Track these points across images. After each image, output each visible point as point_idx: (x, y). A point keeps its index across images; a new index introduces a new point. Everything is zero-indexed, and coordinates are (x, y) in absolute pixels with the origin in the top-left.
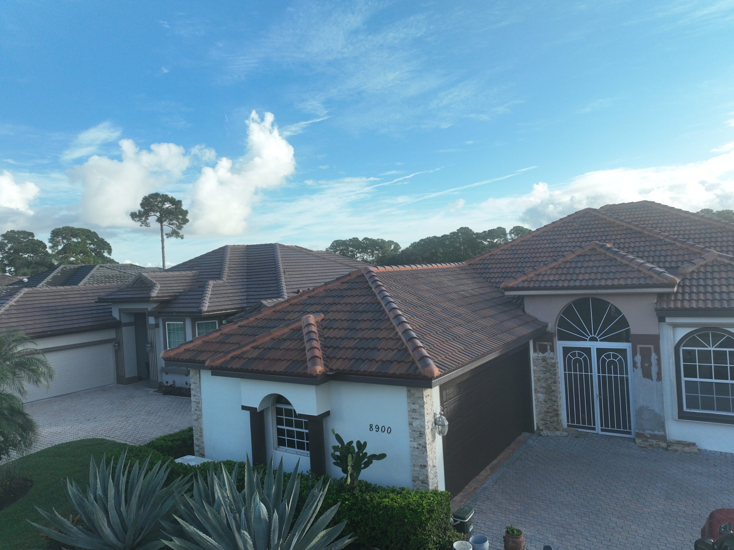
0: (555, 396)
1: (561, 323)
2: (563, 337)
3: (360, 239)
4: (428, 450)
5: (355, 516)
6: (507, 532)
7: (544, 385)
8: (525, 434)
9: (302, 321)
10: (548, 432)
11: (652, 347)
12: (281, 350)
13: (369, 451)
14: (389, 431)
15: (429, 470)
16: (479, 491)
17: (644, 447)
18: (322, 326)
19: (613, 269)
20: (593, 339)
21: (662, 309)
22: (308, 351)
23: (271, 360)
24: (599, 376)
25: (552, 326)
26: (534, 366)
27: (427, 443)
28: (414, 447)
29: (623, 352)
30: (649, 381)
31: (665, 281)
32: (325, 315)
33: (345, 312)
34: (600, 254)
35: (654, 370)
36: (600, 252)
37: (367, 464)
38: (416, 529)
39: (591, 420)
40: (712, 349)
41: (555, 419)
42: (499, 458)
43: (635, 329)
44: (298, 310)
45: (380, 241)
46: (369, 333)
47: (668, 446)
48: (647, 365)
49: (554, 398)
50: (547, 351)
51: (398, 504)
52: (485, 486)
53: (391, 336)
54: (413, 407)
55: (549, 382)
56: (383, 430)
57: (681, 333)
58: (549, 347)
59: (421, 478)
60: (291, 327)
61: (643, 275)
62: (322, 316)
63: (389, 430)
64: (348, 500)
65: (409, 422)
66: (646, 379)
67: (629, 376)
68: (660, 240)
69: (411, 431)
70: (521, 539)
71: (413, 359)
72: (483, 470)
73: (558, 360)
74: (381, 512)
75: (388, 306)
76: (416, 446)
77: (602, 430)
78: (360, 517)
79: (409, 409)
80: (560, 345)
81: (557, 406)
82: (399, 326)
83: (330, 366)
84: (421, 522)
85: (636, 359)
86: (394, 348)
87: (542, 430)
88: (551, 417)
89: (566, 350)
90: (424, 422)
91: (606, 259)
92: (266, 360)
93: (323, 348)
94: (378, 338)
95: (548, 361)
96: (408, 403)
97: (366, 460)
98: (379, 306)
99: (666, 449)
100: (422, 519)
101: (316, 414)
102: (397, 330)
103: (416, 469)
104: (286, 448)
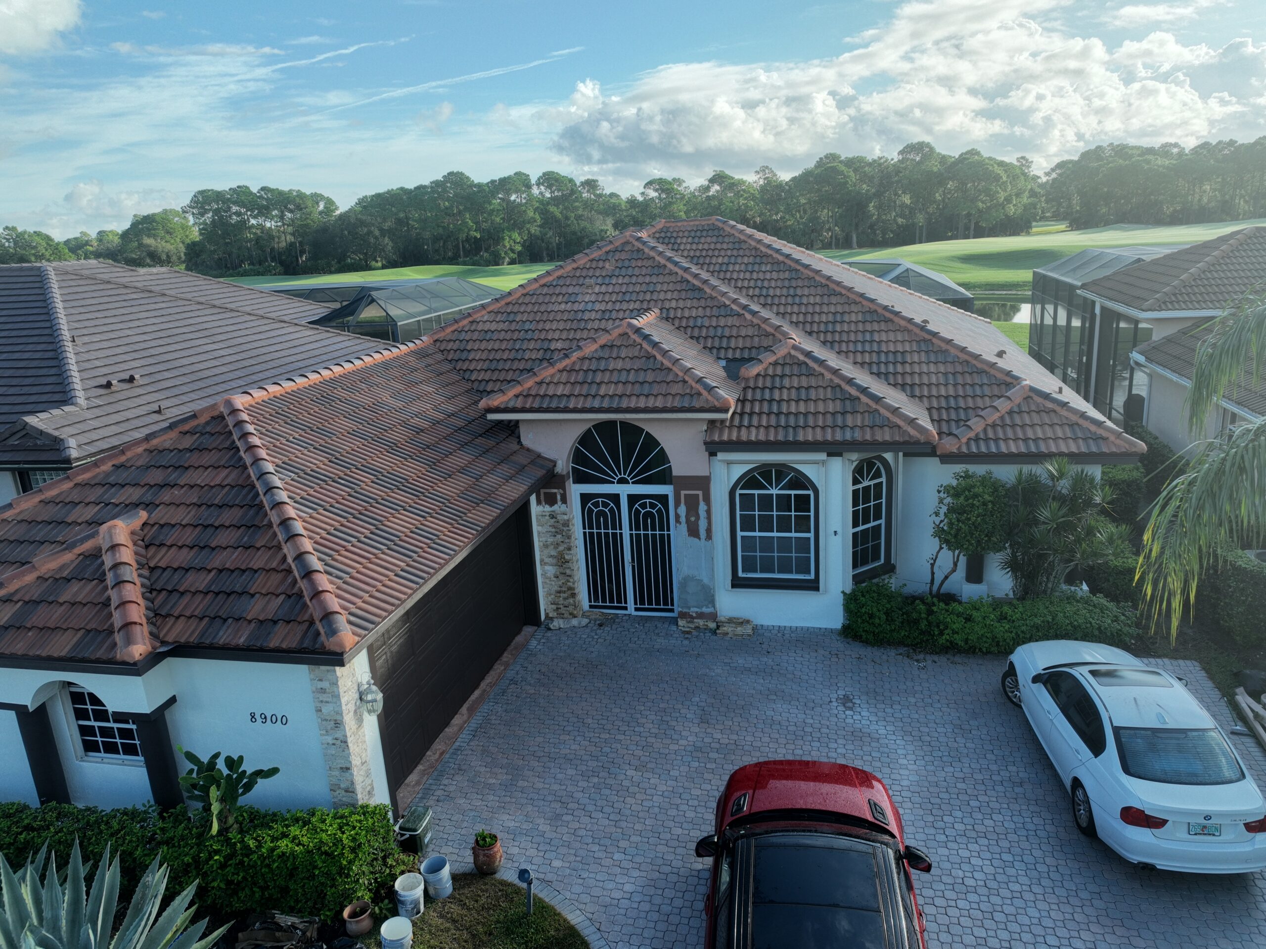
0: (569, 568)
1: (578, 457)
2: (581, 478)
3: (254, 189)
4: (350, 745)
5: (233, 874)
6: (477, 841)
7: (553, 553)
8: (528, 630)
9: (101, 536)
10: (561, 621)
11: (700, 493)
12: (62, 604)
13: (248, 767)
14: (284, 722)
15: (355, 773)
16: (447, 756)
17: (688, 633)
18: (143, 540)
19: (650, 377)
20: (622, 481)
21: (713, 443)
22: (116, 609)
23: (41, 629)
24: (631, 535)
25: (563, 465)
26: (538, 525)
27: (348, 734)
28: (328, 744)
29: (663, 499)
30: (696, 540)
31: (716, 403)
32: (150, 513)
33: (189, 505)
34: (634, 345)
35: (703, 525)
36: (635, 341)
37: (248, 787)
38: (334, 879)
39: (621, 597)
40: (774, 491)
41: (571, 601)
42: (483, 685)
43: (679, 468)
44: (92, 500)
45: (295, 194)
46: (234, 557)
47: (718, 627)
48: (693, 519)
49: (568, 572)
50: (556, 502)
51: (304, 846)
52: (457, 744)
53: (274, 565)
54: (320, 685)
55: (561, 548)
56: (274, 720)
57: (738, 471)
58: (559, 497)
59: (342, 786)
60: (78, 550)
61: (688, 391)
62: (143, 515)
63: (284, 720)
64: (217, 852)
65: (316, 707)
66: (692, 538)
67: (671, 533)
68: (725, 306)
69: (320, 720)
70: (496, 849)
71: (311, 615)
72: (456, 714)
73: (574, 513)
74: (276, 864)
75: (268, 496)
76: (331, 742)
77: (637, 609)
78: (242, 874)
79: (314, 689)
80: (576, 490)
81: (574, 583)
82: (288, 544)
83: (161, 636)
84: (341, 868)
85: (679, 511)
86: (279, 591)
87: (552, 619)
88: (565, 599)
89: (585, 498)
90: (340, 706)
91: (642, 354)
92: (30, 629)
93: (148, 595)
94: (251, 569)
95: (559, 517)
96: (311, 680)
97: (245, 780)
98: (251, 495)
99: (714, 632)
100: (341, 864)
101: (147, 710)
102: (285, 550)
103: (334, 773)
104: (103, 754)
